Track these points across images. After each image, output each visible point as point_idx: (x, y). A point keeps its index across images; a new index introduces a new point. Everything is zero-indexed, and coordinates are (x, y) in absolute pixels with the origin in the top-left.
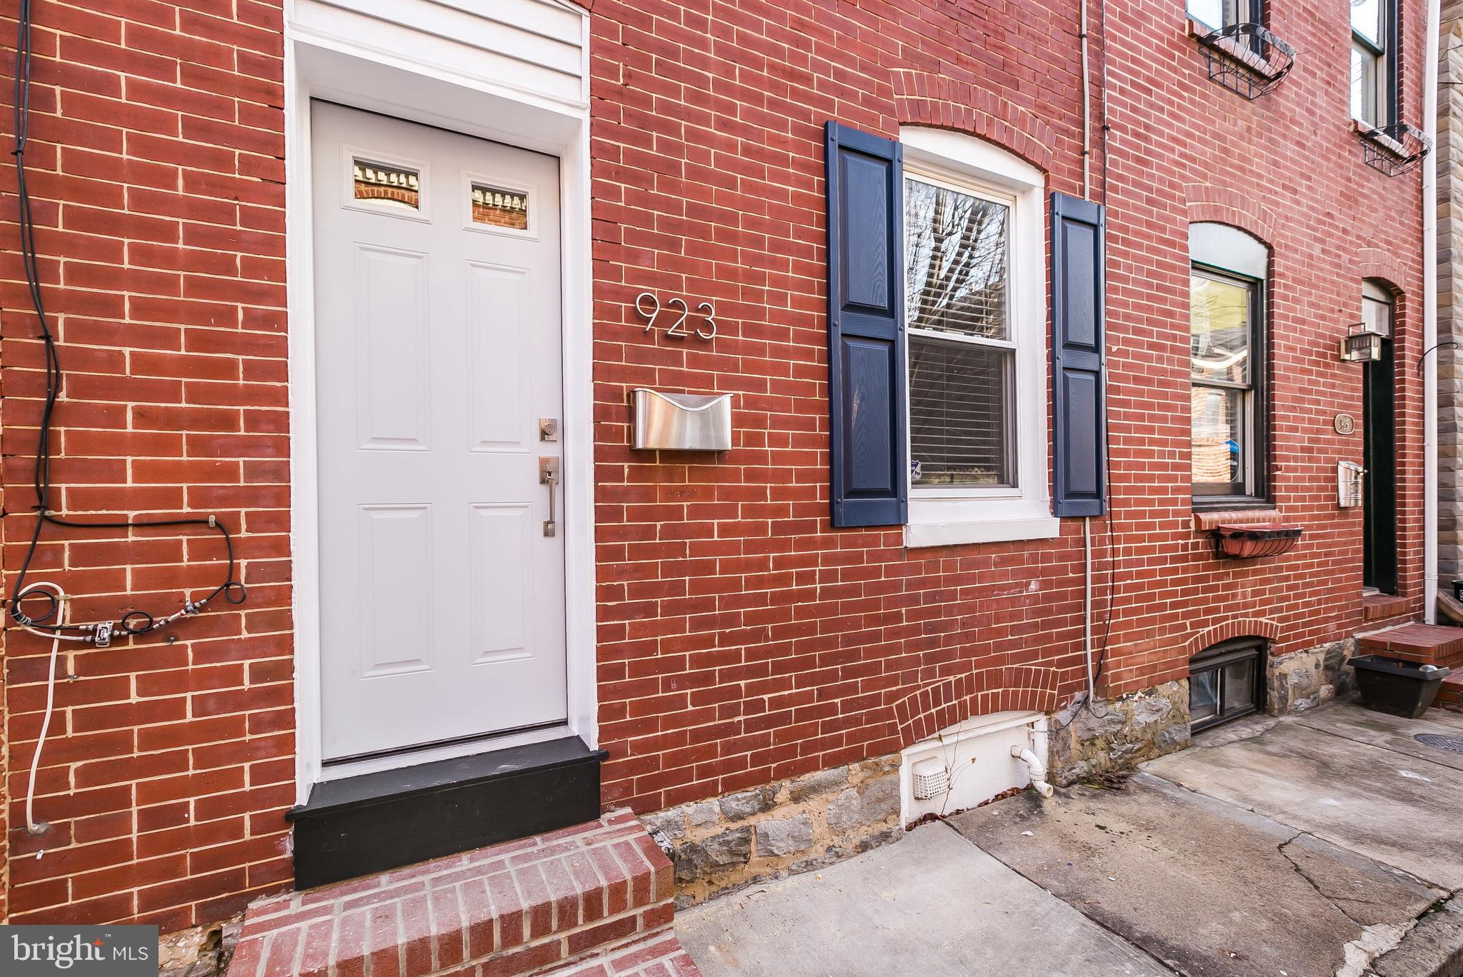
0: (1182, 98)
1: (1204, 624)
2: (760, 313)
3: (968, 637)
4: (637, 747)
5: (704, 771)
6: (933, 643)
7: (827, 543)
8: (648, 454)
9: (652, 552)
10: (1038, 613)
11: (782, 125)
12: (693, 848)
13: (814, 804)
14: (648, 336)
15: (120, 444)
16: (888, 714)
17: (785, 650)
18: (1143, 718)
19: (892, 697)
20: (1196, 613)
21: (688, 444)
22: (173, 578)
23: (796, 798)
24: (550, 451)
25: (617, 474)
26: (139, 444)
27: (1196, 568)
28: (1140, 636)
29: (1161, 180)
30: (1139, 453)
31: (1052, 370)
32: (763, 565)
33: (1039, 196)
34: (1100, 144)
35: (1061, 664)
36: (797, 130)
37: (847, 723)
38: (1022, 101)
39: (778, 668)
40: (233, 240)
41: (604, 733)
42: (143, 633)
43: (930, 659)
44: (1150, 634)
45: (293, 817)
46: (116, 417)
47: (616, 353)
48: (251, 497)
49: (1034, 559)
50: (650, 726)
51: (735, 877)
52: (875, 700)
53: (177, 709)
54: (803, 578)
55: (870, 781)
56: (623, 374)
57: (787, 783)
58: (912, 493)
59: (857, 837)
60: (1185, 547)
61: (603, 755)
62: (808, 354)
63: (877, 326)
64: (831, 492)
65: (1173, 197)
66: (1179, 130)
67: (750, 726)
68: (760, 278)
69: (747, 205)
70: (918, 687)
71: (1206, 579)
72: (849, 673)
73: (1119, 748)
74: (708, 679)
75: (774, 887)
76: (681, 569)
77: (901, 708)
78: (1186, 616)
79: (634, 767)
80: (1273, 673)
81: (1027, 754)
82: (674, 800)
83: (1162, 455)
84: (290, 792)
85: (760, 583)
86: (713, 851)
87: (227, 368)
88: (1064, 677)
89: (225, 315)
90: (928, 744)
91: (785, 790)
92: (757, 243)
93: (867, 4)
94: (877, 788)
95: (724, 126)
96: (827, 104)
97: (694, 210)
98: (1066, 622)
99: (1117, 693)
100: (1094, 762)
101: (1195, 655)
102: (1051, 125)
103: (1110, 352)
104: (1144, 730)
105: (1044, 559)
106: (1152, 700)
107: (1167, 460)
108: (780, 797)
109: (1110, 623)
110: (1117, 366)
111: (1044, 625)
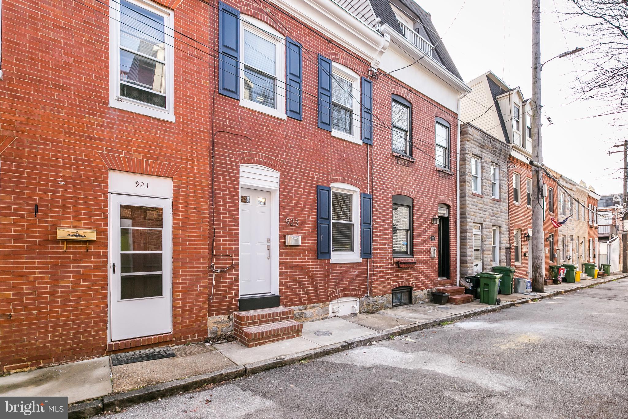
0: (391, 169)
1: (396, 282)
2: (305, 220)
3: (343, 281)
4: (285, 295)
5: (296, 301)
6: (336, 282)
7: (316, 262)
8: (287, 246)
9: (287, 262)
10: (357, 277)
11: (310, 186)
13: (314, 310)
14: (287, 226)
15: (220, 244)
16: (327, 294)
17: (309, 281)
18: (381, 301)
19: (328, 291)
20: (393, 280)
21: (293, 244)
22: (226, 263)
23: (311, 308)
24: (269, 244)
25: (283, 249)
26: (222, 244)
27: (394, 270)
28: (380, 284)
29: (386, 187)
30: (380, 245)
31: (361, 228)
32: (305, 265)
33: (359, 193)
34: (372, 181)
35: (362, 288)
36: (312, 187)
37: (320, 295)
38: (355, 175)
39: (308, 284)
40: (233, 214)
41: (280, 292)
42: (223, 271)
43: (335, 285)
44: (382, 283)
45: (238, 300)
46: (220, 241)
47: (283, 229)
48: (235, 252)
49: (356, 266)
50: (287, 292)
51: (300, 320)
52: (325, 292)
53: (225, 282)
54: (312, 268)
56: (284, 232)
58: (332, 252)
59: (321, 317)
60: (391, 265)
61: (280, 296)
62: (314, 227)
63: (326, 222)
64: (317, 253)
65: (388, 190)
66: (390, 176)
67: (303, 294)
68: (305, 214)
69: (303, 201)
70: (333, 290)
71: (396, 272)
72: (320, 286)
73: (375, 307)
74: (296, 285)
75: (306, 323)
76: (292, 265)
77: (330, 294)
78: (391, 280)
79: (285, 299)
80: (413, 294)
81: (355, 306)
82: (291, 305)
83: (385, 245)
84: (238, 297)
85: (305, 268)
86: (297, 315)
87: (232, 233)
88: (363, 291)
89: (232, 225)
90: (334, 302)
91: (309, 306)
92: (305, 208)
93: (325, 162)
94: (325, 308)
95: (300, 188)
96: (317, 181)
97: (295, 203)
98: (363, 280)
99: (375, 295)
100: (369, 309)
101: (393, 289)
102: (361, 179)
103: (374, 224)
104: (381, 304)
105: (359, 266)
106: (383, 298)
107: (387, 246)
108: (307, 307)
109: (373, 280)
110: (375, 227)
111: (358, 280)
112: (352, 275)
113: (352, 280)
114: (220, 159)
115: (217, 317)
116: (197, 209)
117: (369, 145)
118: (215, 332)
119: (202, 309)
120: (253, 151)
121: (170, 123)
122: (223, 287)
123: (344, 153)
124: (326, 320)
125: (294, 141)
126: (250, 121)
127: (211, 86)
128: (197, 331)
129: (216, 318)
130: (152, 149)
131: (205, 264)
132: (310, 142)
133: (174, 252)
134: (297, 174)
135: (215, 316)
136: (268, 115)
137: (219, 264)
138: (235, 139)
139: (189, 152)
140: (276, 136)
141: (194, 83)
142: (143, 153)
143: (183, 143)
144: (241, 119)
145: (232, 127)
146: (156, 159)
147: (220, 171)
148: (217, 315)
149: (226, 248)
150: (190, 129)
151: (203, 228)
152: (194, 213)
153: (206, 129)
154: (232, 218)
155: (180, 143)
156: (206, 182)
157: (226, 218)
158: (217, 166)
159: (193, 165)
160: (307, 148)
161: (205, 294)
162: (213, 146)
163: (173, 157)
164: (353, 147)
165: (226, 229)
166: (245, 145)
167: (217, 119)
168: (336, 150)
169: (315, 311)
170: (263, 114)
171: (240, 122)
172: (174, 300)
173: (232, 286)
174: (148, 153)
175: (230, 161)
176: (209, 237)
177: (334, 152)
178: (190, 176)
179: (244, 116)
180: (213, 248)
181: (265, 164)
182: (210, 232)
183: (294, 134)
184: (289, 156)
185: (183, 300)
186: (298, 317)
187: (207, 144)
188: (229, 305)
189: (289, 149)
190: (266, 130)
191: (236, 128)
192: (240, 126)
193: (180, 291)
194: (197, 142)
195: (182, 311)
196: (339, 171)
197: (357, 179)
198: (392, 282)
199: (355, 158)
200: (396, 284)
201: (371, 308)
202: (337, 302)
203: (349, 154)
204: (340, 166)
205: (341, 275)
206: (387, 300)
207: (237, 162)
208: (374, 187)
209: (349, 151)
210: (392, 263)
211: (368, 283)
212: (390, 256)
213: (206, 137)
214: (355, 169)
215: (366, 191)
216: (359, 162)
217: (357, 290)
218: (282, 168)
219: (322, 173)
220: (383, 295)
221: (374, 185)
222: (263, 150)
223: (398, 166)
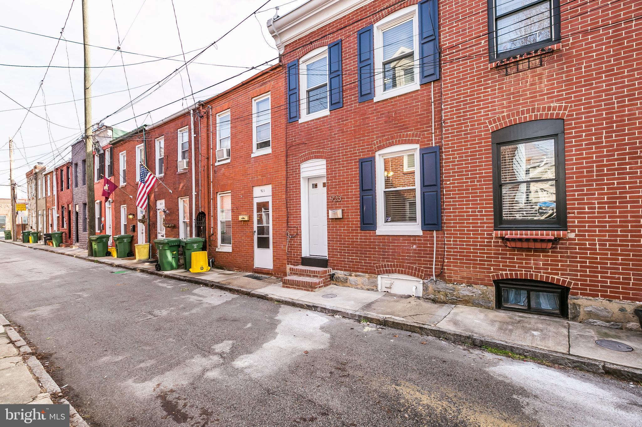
1: (504, 270)
6: (384, 255)
7: (360, 233)
10: (415, 253)
12: (339, 277)
13: (358, 278)
16: (374, 266)
17: (353, 250)
18: (465, 292)
19: (374, 264)
20: (497, 266)
21: (334, 217)
22: (294, 232)
23: (356, 276)
26: (292, 220)
31: (421, 193)
32: (350, 236)
33: (419, 150)
35: (424, 267)
37: (365, 266)
39: (352, 253)
42: (293, 237)
43: (383, 258)
44: (467, 267)
45: (302, 257)
46: (291, 217)
48: (299, 224)
49: (414, 240)
50: (334, 257)
51: (345, 285)
54: (356, 239)
55: (370, 278)
57: (354, 273)
58: (381, 223)
59: (367, 287)
60: (489, 242)
61: (328, 260)
62: (357, 200)
63: (369, 193)
64: (361, 225)
65: (480, 128)
66: (484, 104)
67: (348, 261)
68: (348, 189)
70: (381, 263)
72: (365, 257)
73: (450, 297)
76: (338, 235)
77: (377, 266)
78: (490, 265)
83: (474, 212)
85: (349, 239)
86: (342, 279)
87: (297, 212)
88: (426, 271)
89: (297, 207)
90: (385, 276)
92: (348, 183)
93: (367, 133)
94: (371, 280)
95: (342, 167)
96: (360, 155)
97: (339, 182)
98: (426, 257)
99: (450, 281)
100: (437, 297)
101: (497, 280)
102: (420, 132)
103: (446, 184)
104: (464, 296)
105: (418, 240)
106: (470, 288)
107: (477, 213)
108: (352, 275)
109: (446, 261)
110: (449, 187)
111: (418, 257)
112: (408, 249)
113: (407, 256)
114: (290, 165)
115: (291, 266)
117: (434, 81)
120: (307, 151)
121: (270, 154)
122: (293, 247)
123: (393, 112)
124: (373, 291)
125: (337, 128)
126: (305, 131)
130: (264, 172)
131: (285, 232)
133: (273, 225)
134: (340, 156)
136: (316, 119)
137: (291, 232)
138: (298, 148)
139: (277, 167)
140: (323, 131)
144: (301, 132)
145: (296, 141)
146: (265, 176)
147: (290, 172)
148: (291, 264)
149: (294, 222)
150: (277, 153)
151: (283, 210)
152: (279, 202)
153: (284, 149)
154: (297, 202)
155: (273, 163)
156: (284, 182)
157: (294, 202)
159: (279, 173)
161: (285, 250)
162: (287, 158)
163: (271, 172)
164: (405, 99)
166: (302, 149)
167: (289, 140)
168: (381, 114)
169: (360, 280)
170: (313, 120)
171: (300, 135)
172: (273, 251)
174: (263, 174)
175: (295, 164)
177: (380, 118)
178: (278, 181)
179: (302, 129)
180: (288, 222)
181: (316, 157)
182: (286, 212)
183: (337, 123)
184: (333, 143)
187: (284, 158)
188: (296, 260)
189: (333, 137)
190: (316, 131)
192: (300, 137)
193: (275, 247)
194: (280, 159)
195: (276, 258)
196: (387, 135)
197: (413, 134)
198: (492, 268)
199: (410, 110)
200: (504, 272)
201: (442, 297)
202: (388, 277)
203: (400, 110)
204: (387, 129)
205: (391, 249)
206: (481, 295)
207: (299, 163)
208: (445, 134)
209: (400, 106)
210: (492, 238)
211: (434, 263)
212: (487, 227)
213: (284, 154)
214: (409, 124)
215: (429, 144)
216: (416, 112)
217: (416, 268)
218: (328, 155)
219: (364, 146)
220: (469, 284)
221: (445, 130)
222: (314, 147)
223: (507, 79)
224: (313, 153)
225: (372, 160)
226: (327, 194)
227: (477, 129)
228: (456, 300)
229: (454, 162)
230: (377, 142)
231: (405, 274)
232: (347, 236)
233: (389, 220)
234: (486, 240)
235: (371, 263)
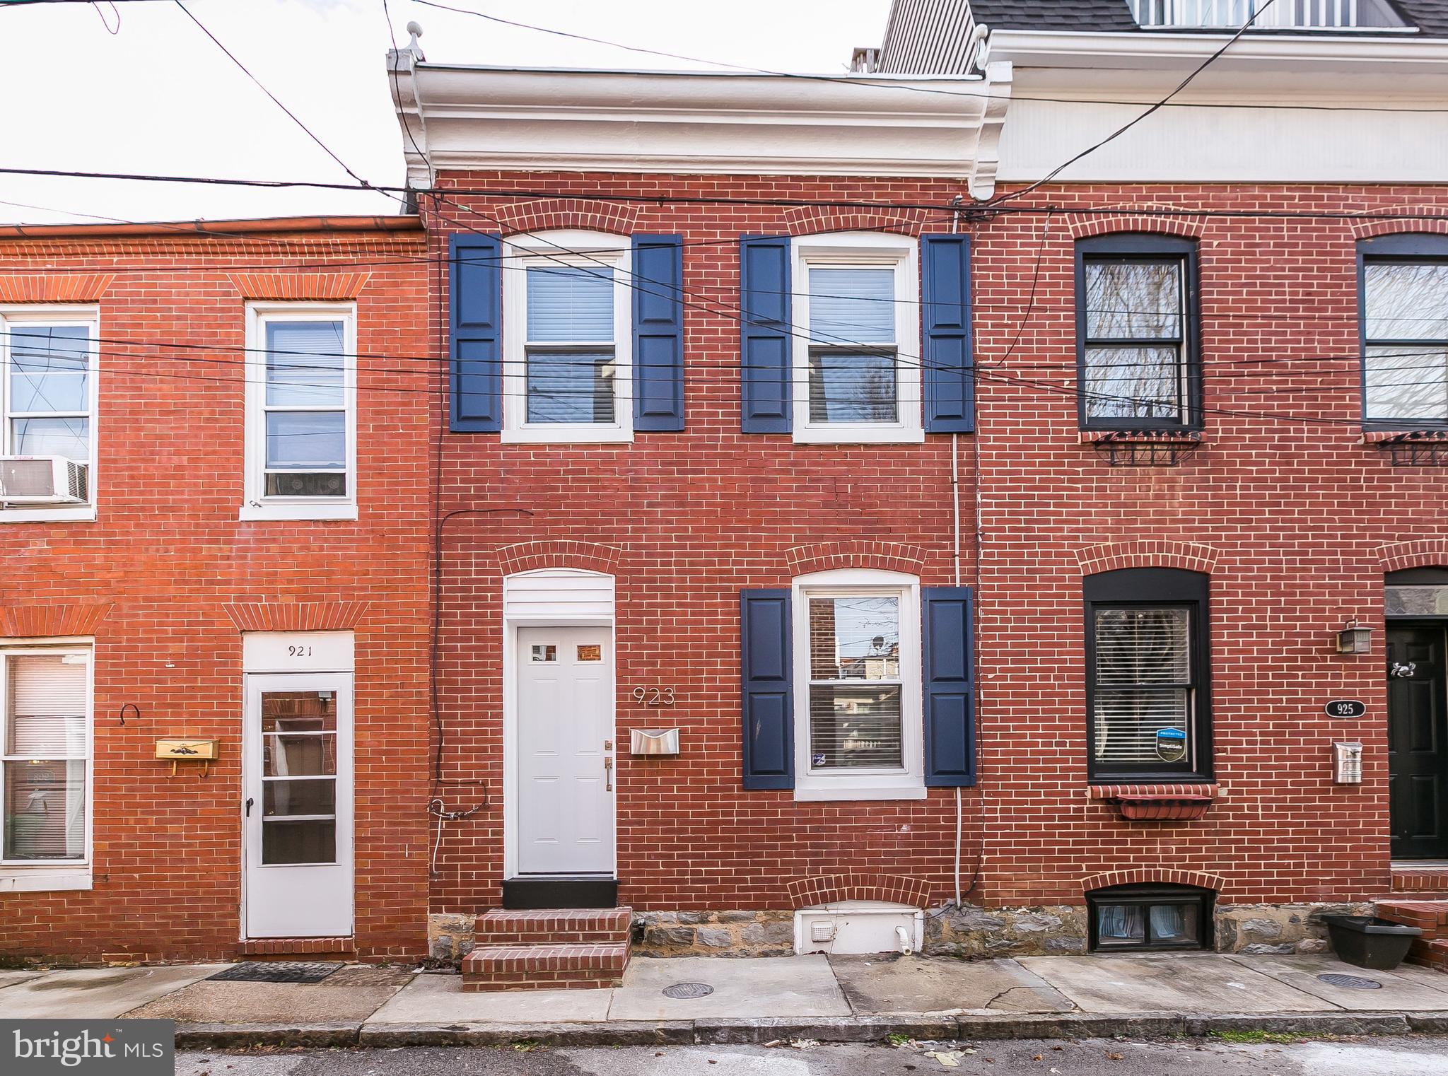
1: (1106, 867)
2: (701, 688)
3: (845, 854)
4: (634, 881)
5: (669, 899)
6: (816, 855)
7: (740, 797)
8: (636, 756)
9: (642, 798)
10: (909, 845)
11: (714, 597)
12: (661, 931)
13: (732, 926)
14: (639, 706)
15: (457, 758)
16: (784, 889)
17: (714, 848)
18: (1028, 927)
19: (785, 880)
22: (470, 800)
23: (722, 920)
25: (626, 765)
26: (462, 758)
27: (1095, 827)
28: (1020, 869)
29: (1047, 555)
31: (926, 696)
32: (702, 806)
33: (916, 589)
35: (932, 878)
36: (724, 597)
37: (753, 890)
38: (894, 539)
39: (711, 856)
40: (487, 690)
41: (619, 873)
42: (462, 817)
43: (815, 863)
44: (1033, 868)
45: (503, 884)
46: (455, 751)
47: (626, 714)
48: (491, 774)
49: (903, 812)
50: (641, 873)
51: (685, 950)
52: (773, 880)
53: (470, 842)
55: (772, 922)
56: (630, 723)
57: (716, 913)
58: (800, 772)
59: (759, 949)
60: (1078, 810)
61: (618, 882)
62: (730, 705)
63: (774, 686)
64: (743, 772)
65: (1061, 562)
67: (694, 882)
68: (701, 672)
70: (806, 877)
71: (1107, 834)
72: (755, 863)
73: (994, 942)
74: (671, 856)
75: (707, 960)
76: (657, 806)
77: (792, 887)
79: (633, 890)
80: (1220, 915)
81: (901, 931)
82: (653, 908)
84: (501, 876)
85: (700, 814)
86: (672, 935)
87: (485, 732)
88: (935, 887)
89: (486, 715)
90: (817, 911)
91: (714, 915)
92: (700, 656)
93: (767, 522)
94: (774, 926)
95: (679, 605)
96: (743, 580)
97: (665, 647)
98: (937, 853)
99: (994, 905)
100: (964, 945)
101: (1094, 890)
102: (923, 546)
103: (986, 678)
104: (1026, 935)
105: (915, 812)
106: (1038, 915)
107: (1054, 748)
108: (711, 918)
109: (985, 857)
110: (994, 686)
111: (915, 853)
112: (886, 837)
113: (886, 853)
114: (454, 573)
115: (450, 915)
116: (403, 686)
117: (959, 434)
118: (446, 949)
119: (417, 895)
120: (536, 538)
121: (348, 522)
122: (464, 851)
123: (848, 481)
124: (779, 958)
125: (660, 488)
126: (529, 472)
127: (433, 423)
128: (405, 941)
129: (447, 918)
130: (314, 582)
131: (422, 799)
132: (715, 480)
133: (357, 776)
134: (670, 572)
135: (444, 914)
136: (576, 446)
137: (455, 800)
138: (491, 522)
139: (386, 573)
140: (604, 488)
141: (396, 428)
142: (298, 591)
143: (374, 556)
144: (507, 472)
145: (484, 497)
146: (320, 599)
147: (455, 598)
148: (448, 911)
149: (471, 766)
150: (388, 524)
151: (417, 725)
152: (397, 695)
153: (423, 515)
154: (485, 699)
155: (366, 557)
156: (422, 629)
157: (470, 699)
158: (447, 590)
159: (394, 597)
160: (705, 496)
161: (423, 863)
162: (438, 548)
163: (354, 589)
164: (882, 456)
165: (469, 724)
166: (515, 531)
167: (447, 489)
168: (812, 480)
169: (735, 931)
170: (565, 446)
171: (502, 481)
172: (358, 872)
173: (486, 850)
174: (306, 590)
175: (477, 573)
176: (430, 743)
177: (807, 488)
178: (388, 621)
179: (514, 464)
180: (438, 767)
181: (572, 563)
182: (432, 733)
183: (659, 472)
184: (645, 530)
185: (375, 873)
186: (676, 939)
187: (425, 547)
188: (477, 893)
189: (645, 513)
190: (574, 480)
191: (493, 497)
192: (504, 489)
193: (368, 856)
194: (403, 548)
195: (373, 896)
196: (828, 538)
197: (904, 549)
198: (1084, 866)
199: (896, 488)
200: (1108, 873)
201: (975, 944)
202: (826, 912)
203: (867, 480)
204: (830, 522)
205: (839, 838)
206: (1060, 926)
207: (498, 573)
208: (983, 562)
209: (868, 472)
210: (1084, 802)
211: (957, 865)
212: (1074, 778)
213: (425, 531)
214: (893, 522)
215: (946, 580)
216: (912, 497)
217: (909, 882)
218: (622, 563)
219: (759, 555)
220: (1036, 906)
221: (985, 555)
222: (566, 530)
223: (1112, 474)
224: (563, 547)
225: (783, 599)
226: (620, 679)
227: (1054, 563)
228: (1008, 945)
229: (1005, 629)
230: (799, 551)
231: (878, 898)
232: (693, 806)
233: (819, 763)
234: (1072, 806)
235: (775, 880)
